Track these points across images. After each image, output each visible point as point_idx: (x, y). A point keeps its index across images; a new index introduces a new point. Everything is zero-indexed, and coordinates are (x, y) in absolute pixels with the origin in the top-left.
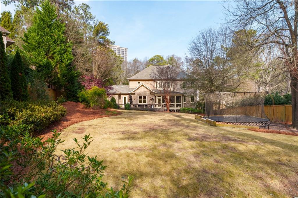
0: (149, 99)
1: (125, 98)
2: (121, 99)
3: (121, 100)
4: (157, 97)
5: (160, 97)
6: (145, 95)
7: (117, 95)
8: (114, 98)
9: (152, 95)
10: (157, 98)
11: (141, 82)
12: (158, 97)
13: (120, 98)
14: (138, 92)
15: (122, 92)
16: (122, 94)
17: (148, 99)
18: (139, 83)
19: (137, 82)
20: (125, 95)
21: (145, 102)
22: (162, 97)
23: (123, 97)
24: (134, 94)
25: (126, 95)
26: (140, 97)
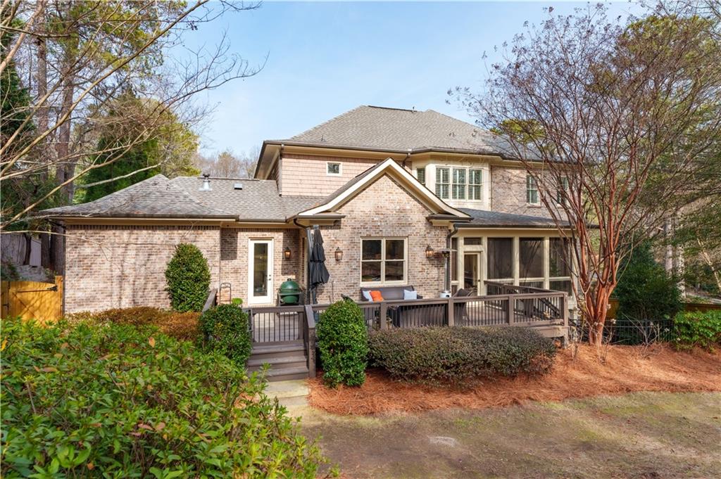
0: (421, 255)
1: (261, 250)
2: (235, 258)
3: (235, 263)
4: (461, 242)
5: (477, 241)
6: (396, 234)
7: (216, 234)
8: (198, 254)
9: (438, 232)
10: (463, 249)
11: (342, 165)
12: (468, 241)
13: (228, 250)
14: (357, 214)
15: (244, 215)
16: (243, 230)
17: (413, 258)
18: (334, 169)
19: (325, 164)
20: (259, 234)
21: (395, 272)
22: (485, 241)
23: (246, 243)
24: (335, 223)
25: (268, 234)
26: (371, 248)
